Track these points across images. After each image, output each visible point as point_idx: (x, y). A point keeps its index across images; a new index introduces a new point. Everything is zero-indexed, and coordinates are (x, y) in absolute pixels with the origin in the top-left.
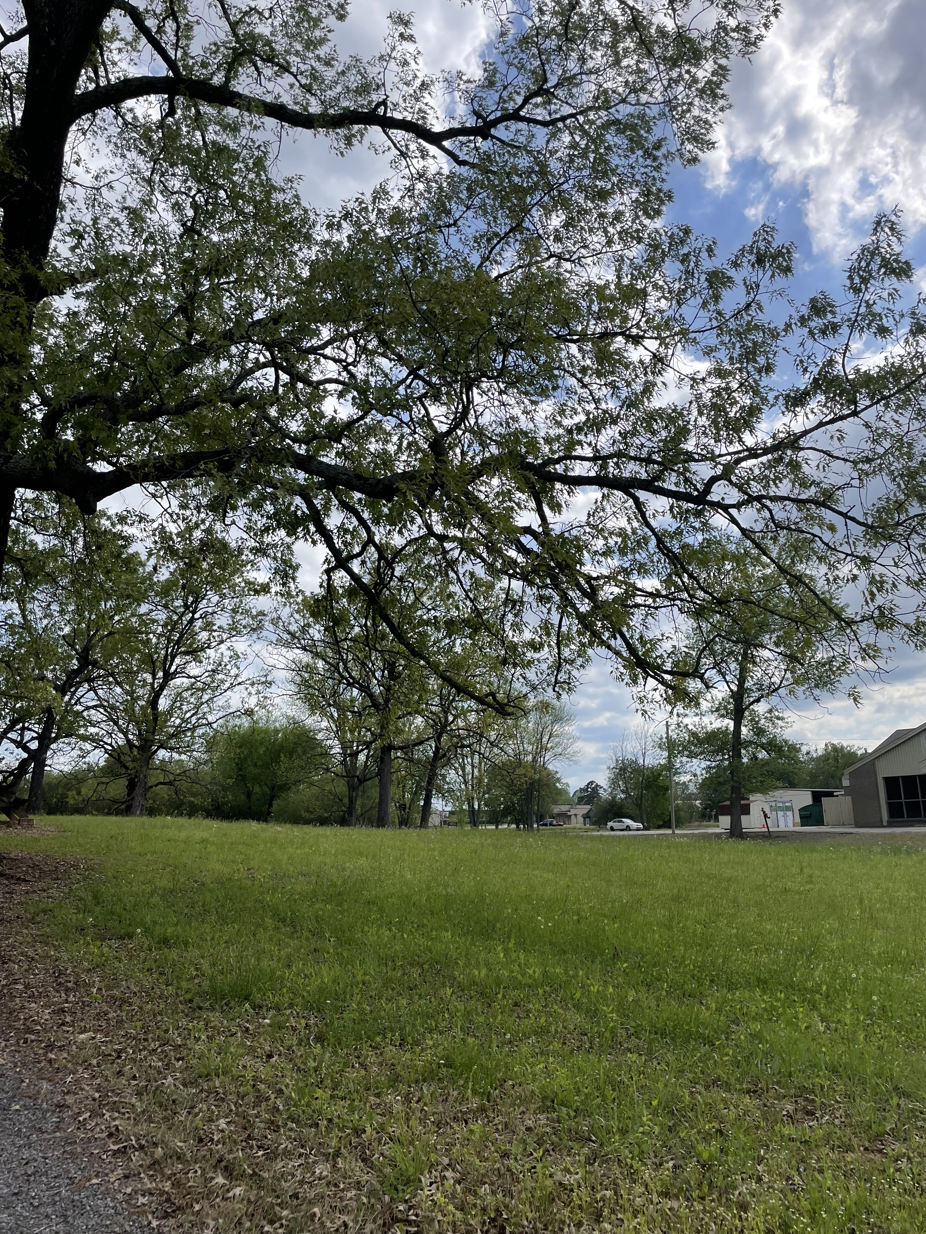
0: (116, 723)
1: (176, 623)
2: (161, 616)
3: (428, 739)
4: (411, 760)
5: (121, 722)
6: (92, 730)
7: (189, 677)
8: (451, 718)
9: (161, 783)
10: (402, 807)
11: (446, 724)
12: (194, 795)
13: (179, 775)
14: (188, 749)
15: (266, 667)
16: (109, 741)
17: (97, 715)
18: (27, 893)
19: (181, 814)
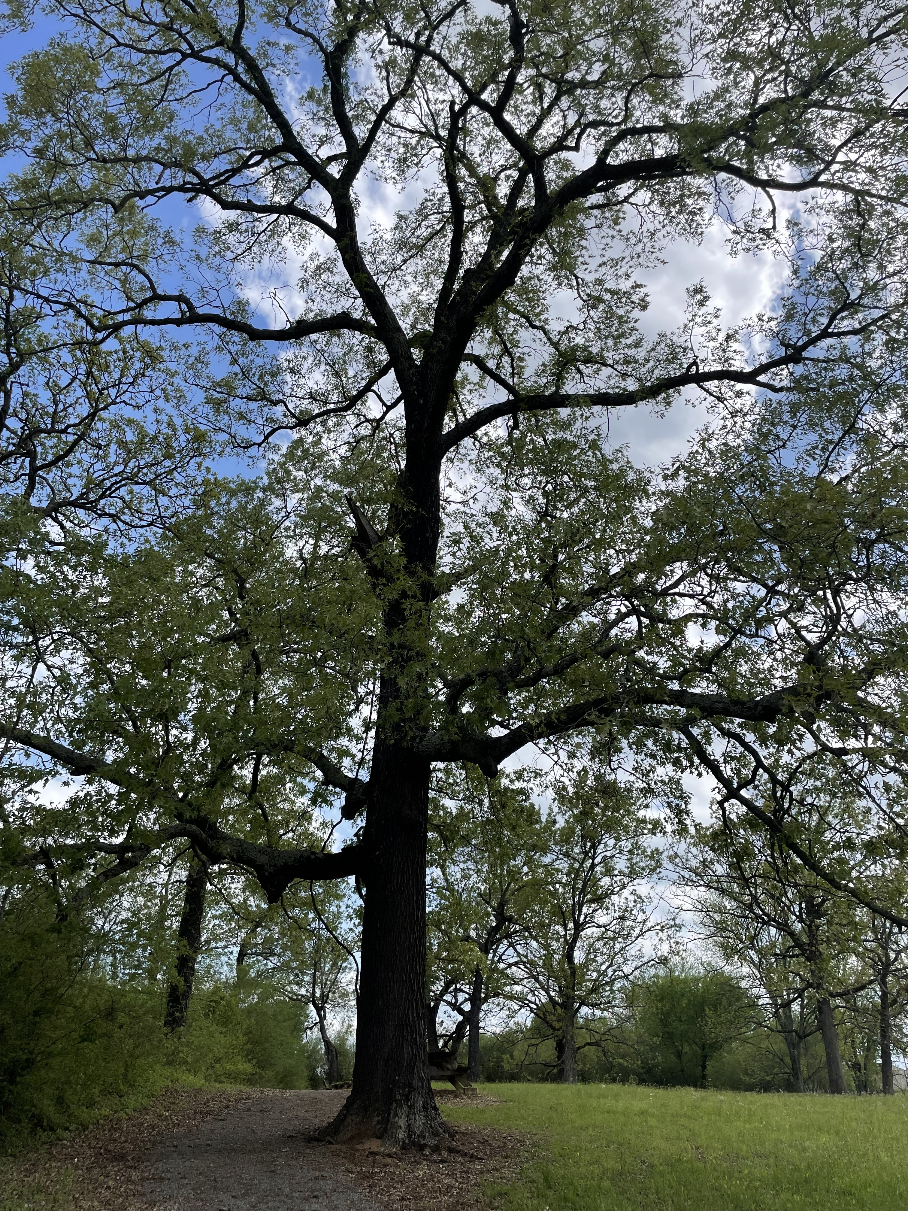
0: (537, 980)
1: (578, 870)
2: (563, 864)
3: (871, 982)
4: (856, 1010)
5: (541, 978)
6: (517, 988)
7: (599, 926)
8: (892, 955)
9: (589, 1044)
10: (856, 1067)
11: (888, 963)
12: (623, 1057)
13: (604, 1034)
14: (609, 1005)
15: (672, 910)
16: (533, 999)
17: (519, 972)
18: (482, 1172)
19: (614, 1080)
